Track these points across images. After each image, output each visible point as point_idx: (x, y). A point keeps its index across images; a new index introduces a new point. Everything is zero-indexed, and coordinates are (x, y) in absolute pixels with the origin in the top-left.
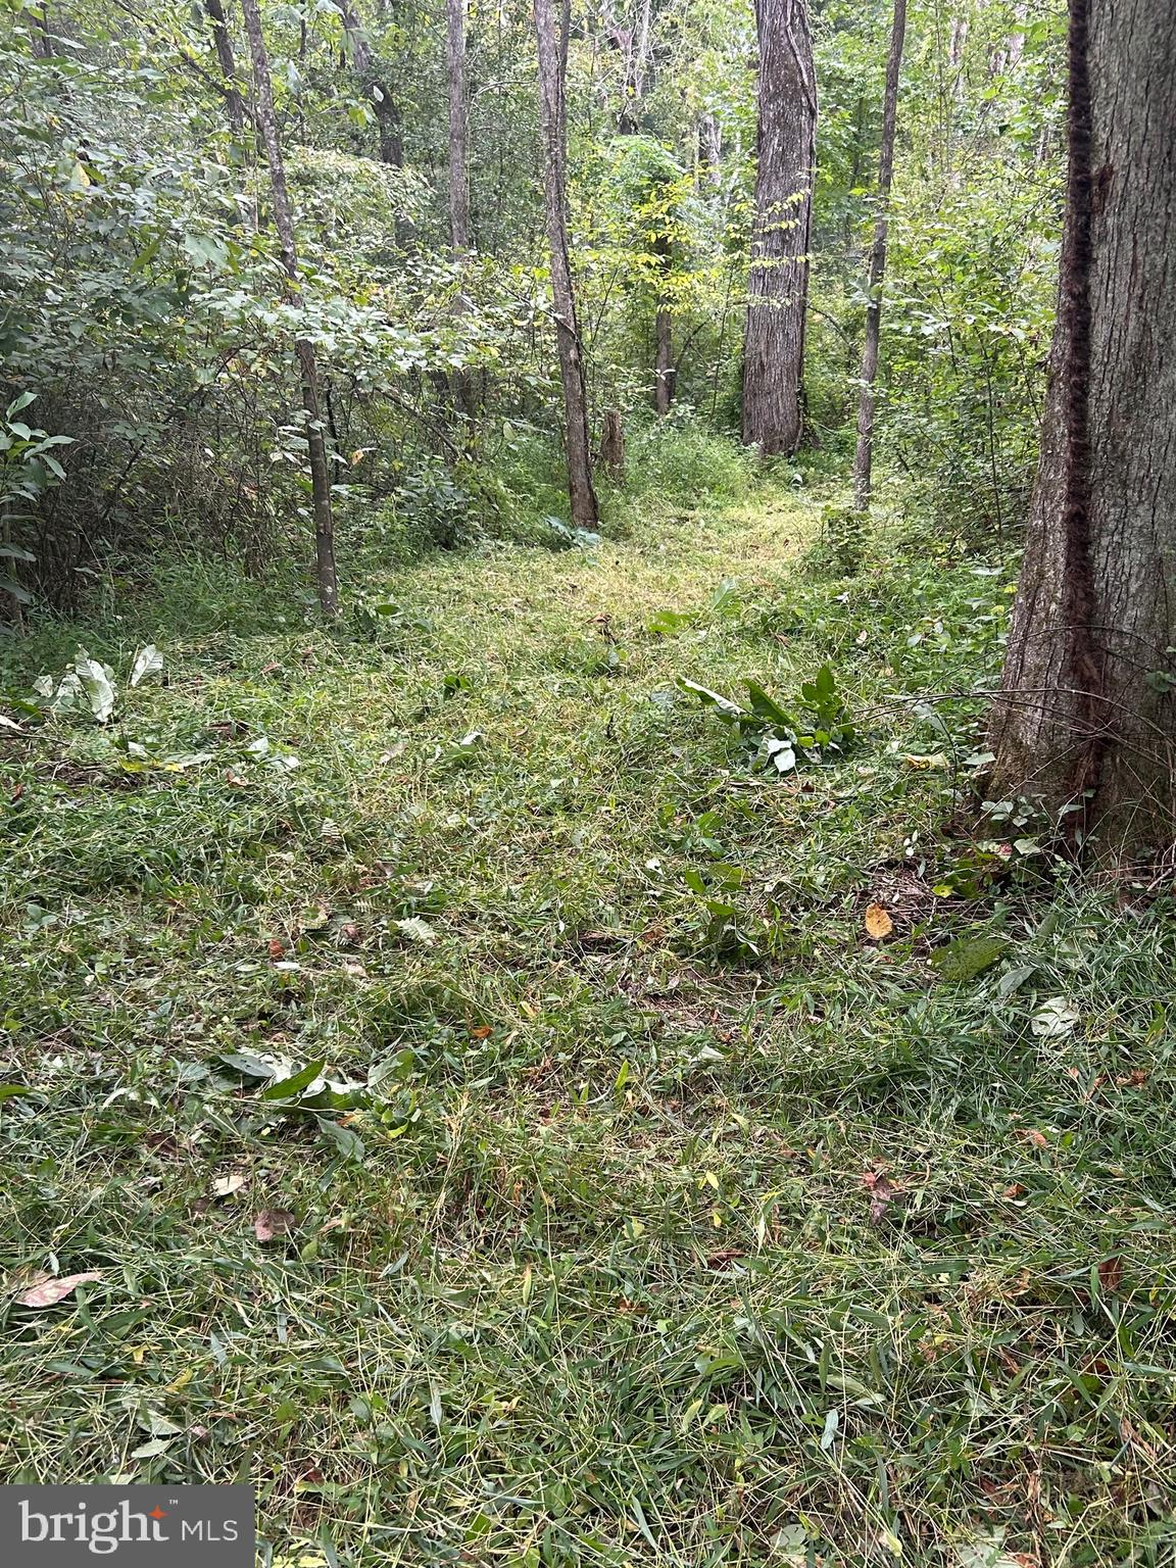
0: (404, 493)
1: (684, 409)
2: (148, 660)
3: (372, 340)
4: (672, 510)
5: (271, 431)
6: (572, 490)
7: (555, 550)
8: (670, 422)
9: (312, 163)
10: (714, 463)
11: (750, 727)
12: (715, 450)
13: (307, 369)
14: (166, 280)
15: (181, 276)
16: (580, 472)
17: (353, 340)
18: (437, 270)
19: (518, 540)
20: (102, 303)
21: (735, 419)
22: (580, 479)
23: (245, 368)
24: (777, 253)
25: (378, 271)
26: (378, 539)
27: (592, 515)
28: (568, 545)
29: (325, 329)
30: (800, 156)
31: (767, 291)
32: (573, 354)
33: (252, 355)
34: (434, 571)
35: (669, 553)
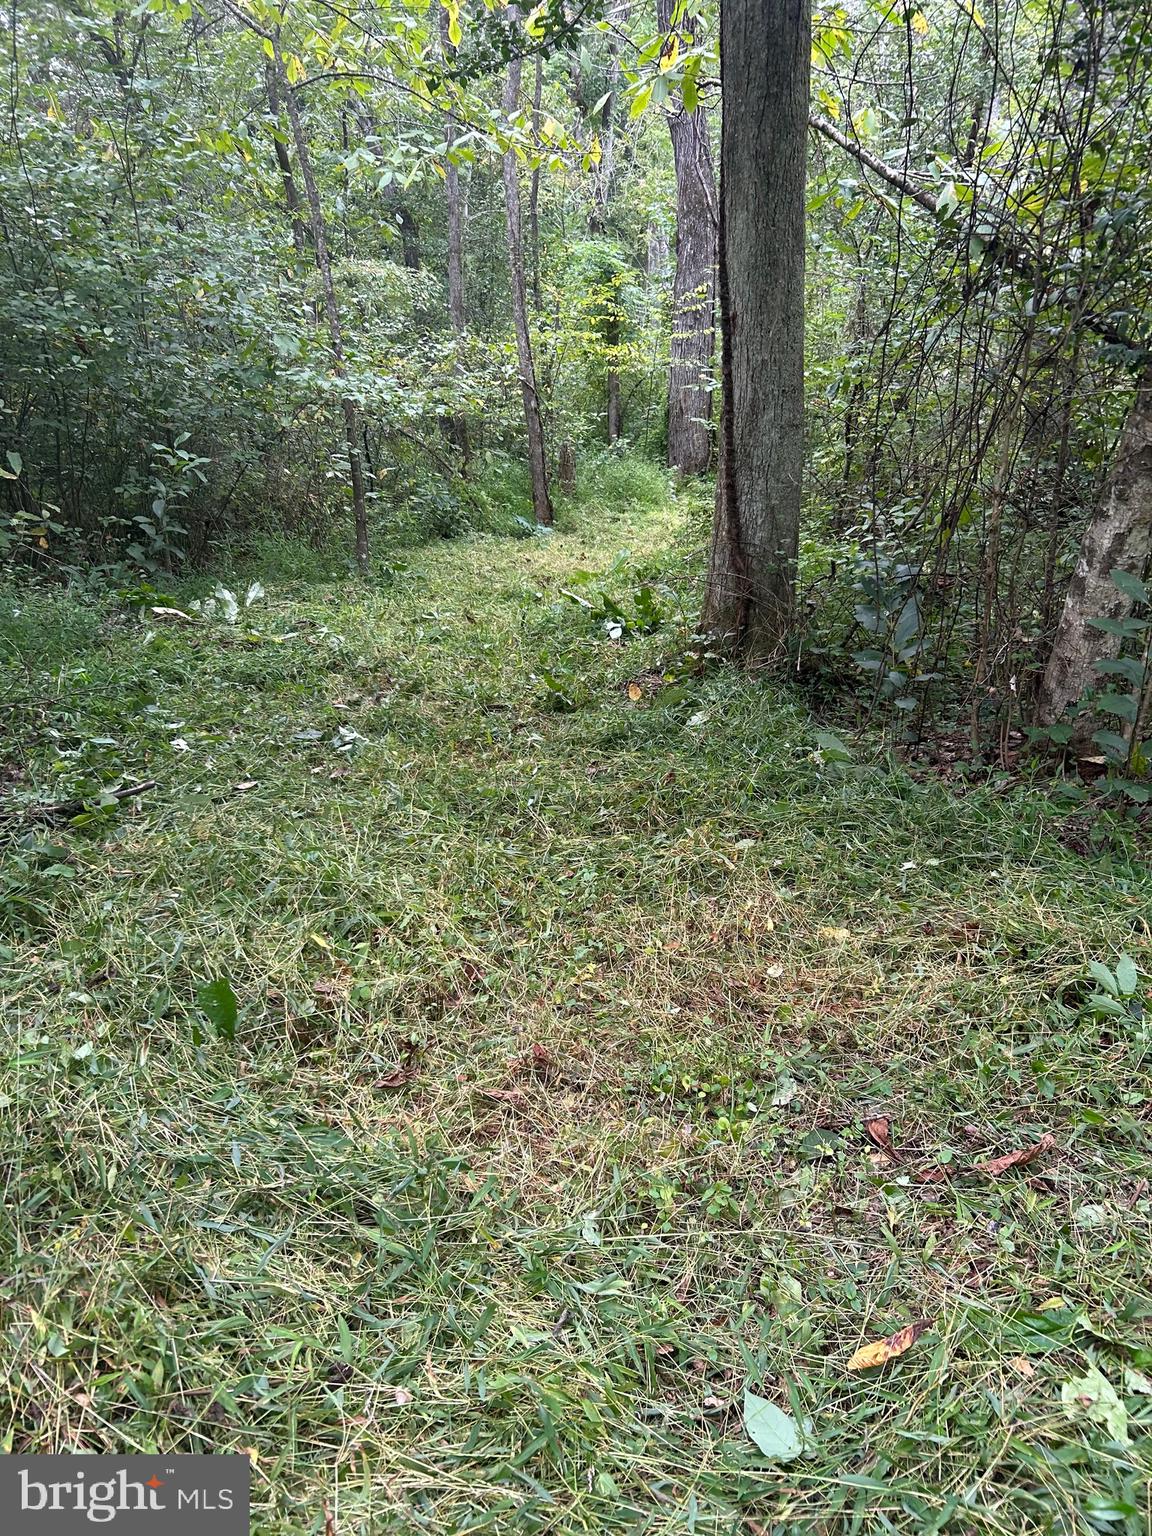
0: (416, 500)
1: (623, 442)
2: (255, 592)
3: (388, 398)
4: (608, 513)
5: (326, 458)
6: (534, 498)
7: (520, 538)
8: (611, 452)
9: (354, 269)
10: (643, 480)
11: (599, 617)
12: (645, 472)
13: (350, 417)
14: (262, 362)
15: (270, 360)
16: (540, 486)
17: (377, 398)
18: (439, 347)
19: (494, 532)
20: (223, 377)
21: (662, 450)
22: (540, 491)
23: (310, 417)
24: (691, 327)
25: (399, 348)
26: (397, 529)
27: (550, 516)
28: (529, 535)
29: (360, 392)
30: (706, 257)
31: (684, 355)
32: (533, 404)
33: (315, 408)
34: (434, 550)
35: (602, 541)
